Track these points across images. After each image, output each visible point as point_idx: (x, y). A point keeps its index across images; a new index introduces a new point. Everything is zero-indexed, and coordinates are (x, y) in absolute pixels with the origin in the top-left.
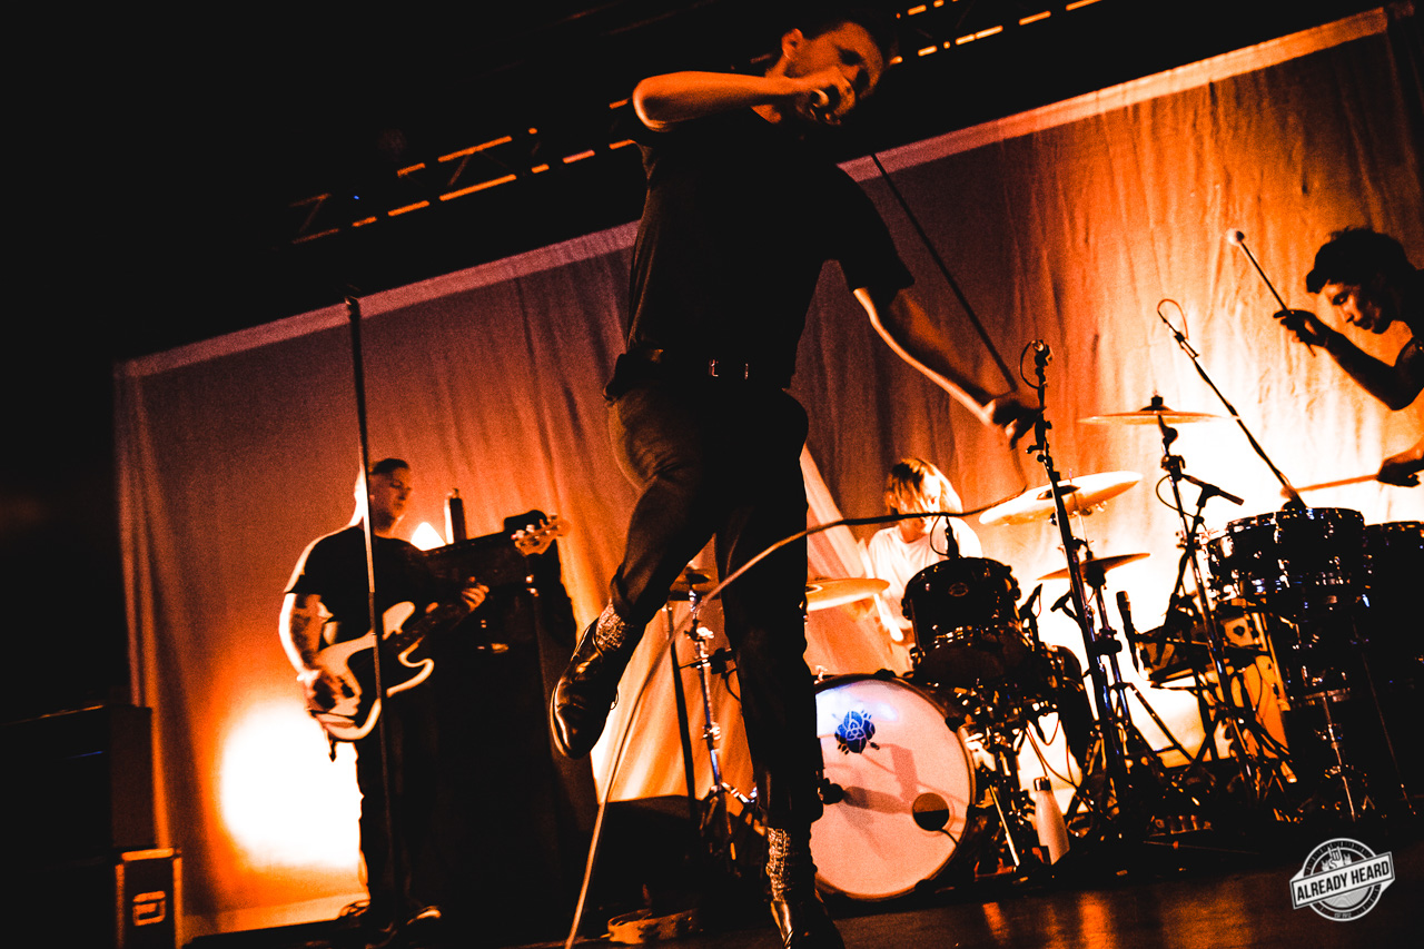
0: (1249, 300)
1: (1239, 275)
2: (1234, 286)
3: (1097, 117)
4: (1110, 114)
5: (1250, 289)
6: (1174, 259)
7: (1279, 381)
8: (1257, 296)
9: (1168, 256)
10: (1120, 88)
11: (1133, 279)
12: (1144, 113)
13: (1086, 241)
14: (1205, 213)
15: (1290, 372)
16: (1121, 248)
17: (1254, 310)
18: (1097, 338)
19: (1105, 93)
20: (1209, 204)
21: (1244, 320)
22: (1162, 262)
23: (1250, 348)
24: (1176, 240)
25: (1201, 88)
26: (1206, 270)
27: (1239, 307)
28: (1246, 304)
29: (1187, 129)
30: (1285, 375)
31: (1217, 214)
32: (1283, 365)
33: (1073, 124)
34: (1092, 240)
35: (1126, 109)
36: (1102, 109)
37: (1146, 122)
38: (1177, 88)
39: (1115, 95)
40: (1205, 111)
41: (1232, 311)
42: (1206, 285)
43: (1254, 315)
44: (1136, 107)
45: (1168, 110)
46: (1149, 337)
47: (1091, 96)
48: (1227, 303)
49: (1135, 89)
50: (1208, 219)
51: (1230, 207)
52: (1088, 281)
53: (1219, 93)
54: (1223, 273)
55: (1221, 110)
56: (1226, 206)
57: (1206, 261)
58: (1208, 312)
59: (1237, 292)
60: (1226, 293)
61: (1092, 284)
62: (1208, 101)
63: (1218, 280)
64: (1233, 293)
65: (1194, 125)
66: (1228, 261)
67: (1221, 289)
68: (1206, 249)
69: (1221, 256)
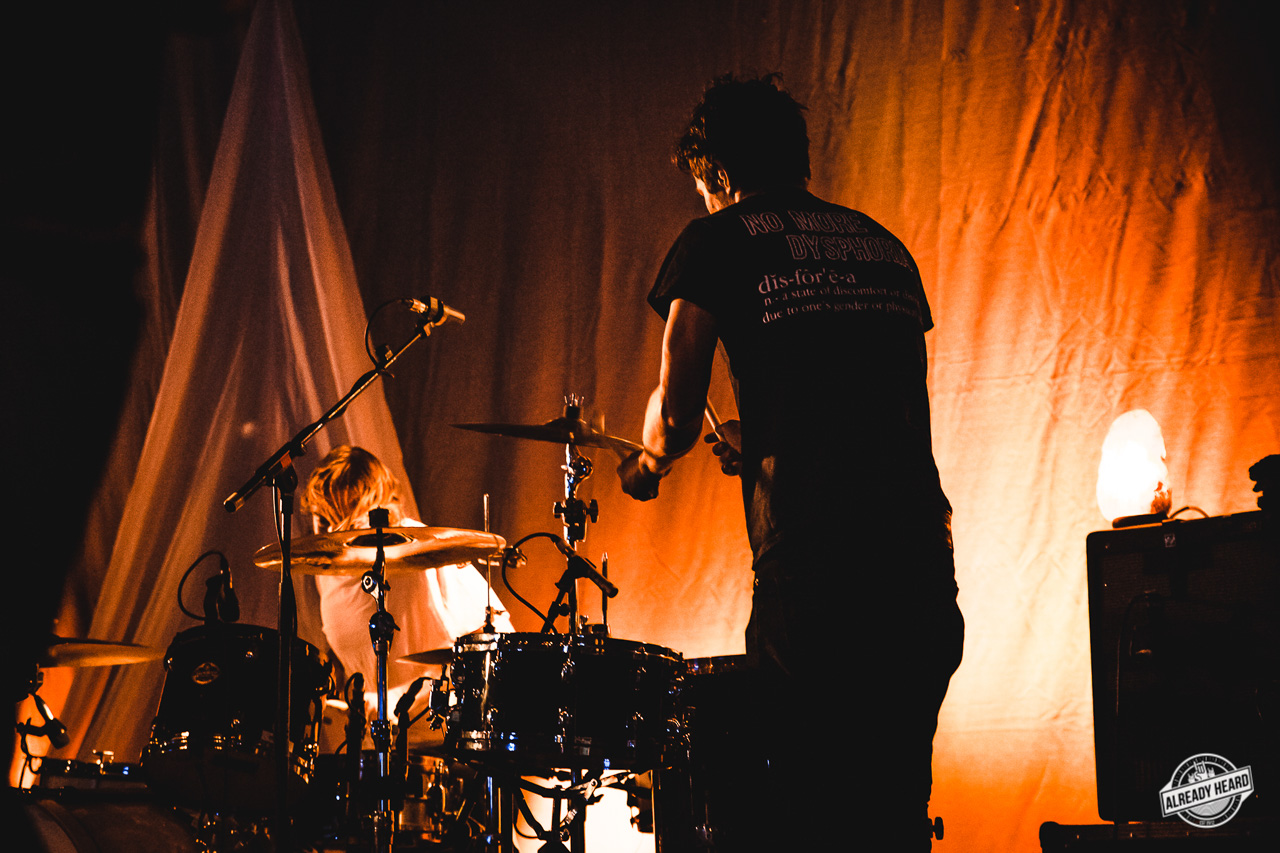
0: (1071, 200)
1: (1063, 156)
2: (1051, 175)
5: (1074, 183)
6: (967, 117)
8: (1083, 196)
9: (961, 110)
11: (899, 149)
14: (1029, 40)
15: (1109, 330)
16: (892, 90)
17: (1074, 215)
20: (1038, 30)
21: (1055, 235)
22: (948, 123)
23: (1056, 284)
24: (977, 85)
26: (1013, 143)
27: (1053, 211)
28: (1064, 207)
31: (1049, 46)
41: (1041, 217)
42: (1007, 168)
43: (1072, 228)
48: (1036, 199)
50: (1032, 54)
51: (1071, 37)
52: (833, 139)
54: (1039, 148)
56: (1064, 33)
57: (1018, 120)
58: (1003, 216)
59: (1055, 186)
60: (1036, 187)
61: (839, 144)
63: (1028, 161)
64: (1048, 188)
66: (1050, 130)
67: (1030, 177)
68: (1020, 102)
69: (1042, 117)
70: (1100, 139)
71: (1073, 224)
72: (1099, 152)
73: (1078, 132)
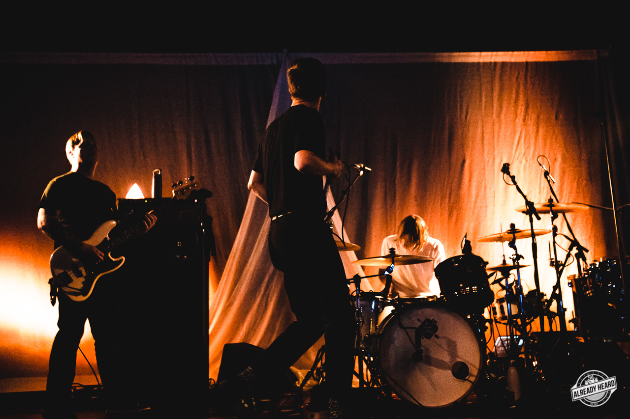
0: (528, 159)
1: (526, 147)
2: (523, 152)
3: (479, 63)
4: (484, 63)
5: (529, 154)
6: (501, 134)
7: (535, 196)
8: (531, 159)
9: (499, 132)
10: (490, 53)
11: (483, 140)
12: (498, 67)
13: (466, 117)
14: (516, 117)
15: (540, 193)
16: (480, 124)
17: (529, 163)
18: (464, 161)
19: (483, 54)
20: (518, 114)
21: (525, 167)
22: (496, 134)
23: (525, 180)
24: (503, 126)
25: (522, 63)
27: (524, 161)
28: (527, 161)
29: (514, 79)
30: (537, 194)
31: (521, 119)
32: (538, 190)
33: (468, 64)
34: (468, 118)
35: (491, 63)
36: (481, 61)
37: (498, 72)
38: (513, 60)
39: (487, 56)
40: (522, 74)
41: (521, 162)
42: (512, 148)
43: (529, 166)
44: (495, 63)
45: (508, 68)
46: (486, 166)
47: (477, 54)
48: (520, 157)
49: (497, 56)
50: (517, 120)
51: (527, 117)
52: (464, 135)
53: (529, 68)
54: (520, 144)
55: (529, 75)
56: (525, 116)
57: (514, 139)
58: (511, 161)
59: (524, 155)
60: (519, 154)
61: (466, 136)
62: (524, 69)
63: (517, 148)
64: (522, 155)
65: (517, 78)
66: (522, 140)
67: (518, 152)
68: (514, 133)
69: (520, 137)
70: (535, 145)
71: (529, 165)
72: (535, 148)
73: (529, 143)
